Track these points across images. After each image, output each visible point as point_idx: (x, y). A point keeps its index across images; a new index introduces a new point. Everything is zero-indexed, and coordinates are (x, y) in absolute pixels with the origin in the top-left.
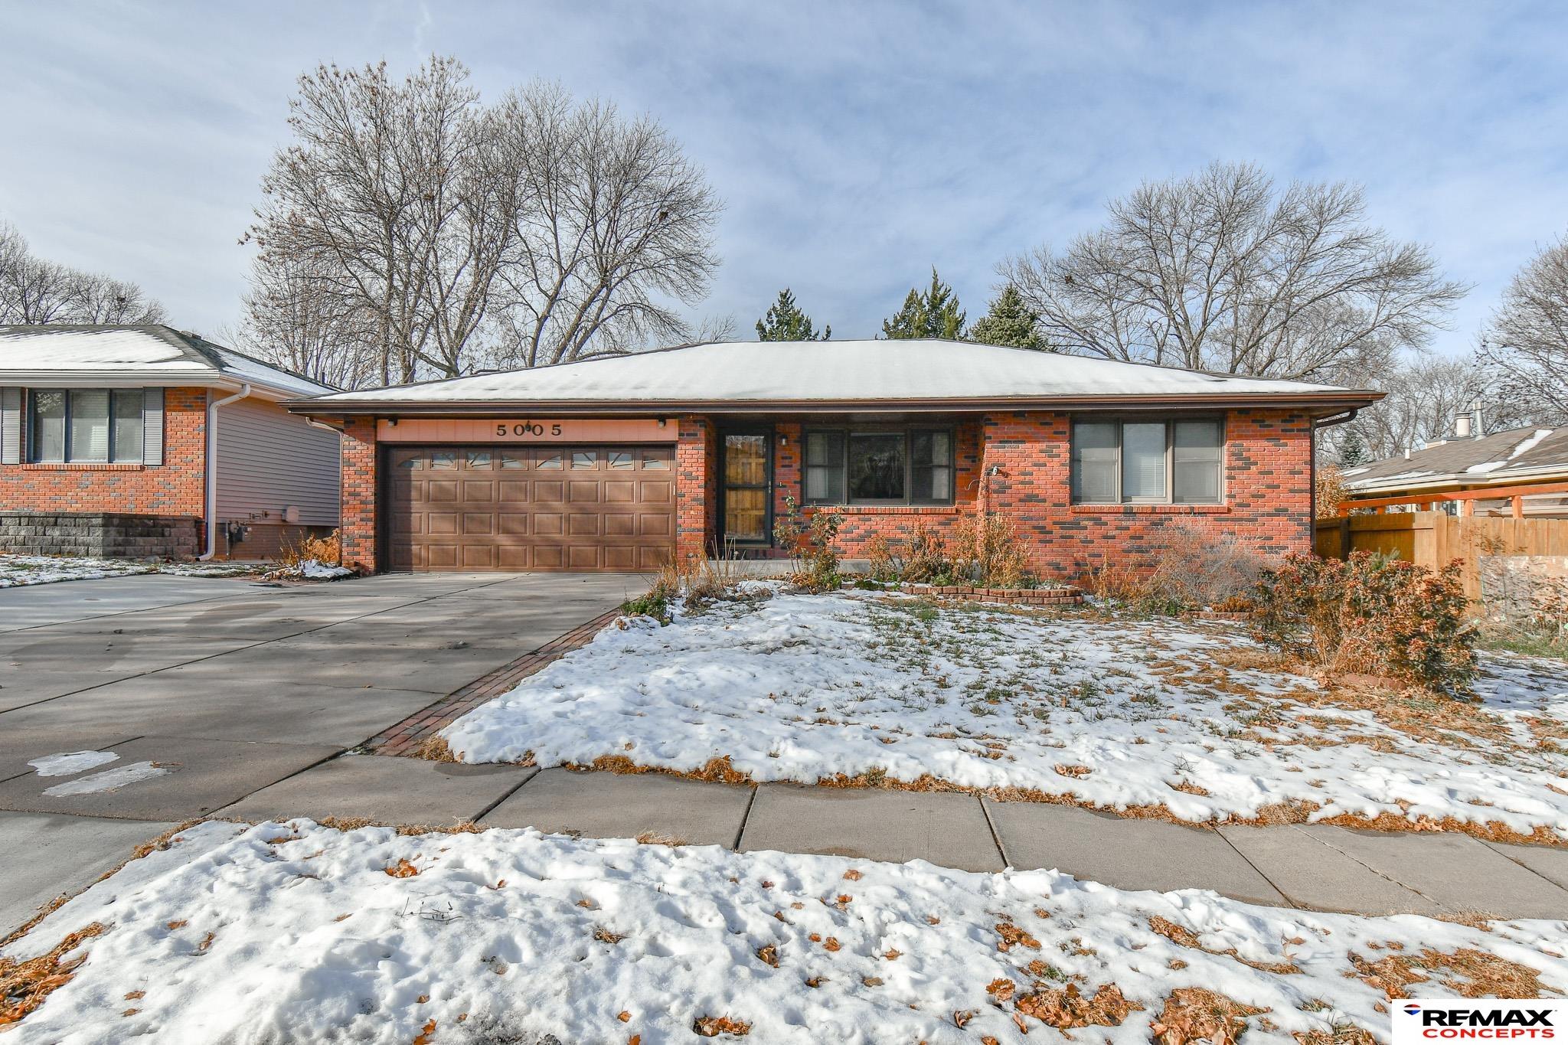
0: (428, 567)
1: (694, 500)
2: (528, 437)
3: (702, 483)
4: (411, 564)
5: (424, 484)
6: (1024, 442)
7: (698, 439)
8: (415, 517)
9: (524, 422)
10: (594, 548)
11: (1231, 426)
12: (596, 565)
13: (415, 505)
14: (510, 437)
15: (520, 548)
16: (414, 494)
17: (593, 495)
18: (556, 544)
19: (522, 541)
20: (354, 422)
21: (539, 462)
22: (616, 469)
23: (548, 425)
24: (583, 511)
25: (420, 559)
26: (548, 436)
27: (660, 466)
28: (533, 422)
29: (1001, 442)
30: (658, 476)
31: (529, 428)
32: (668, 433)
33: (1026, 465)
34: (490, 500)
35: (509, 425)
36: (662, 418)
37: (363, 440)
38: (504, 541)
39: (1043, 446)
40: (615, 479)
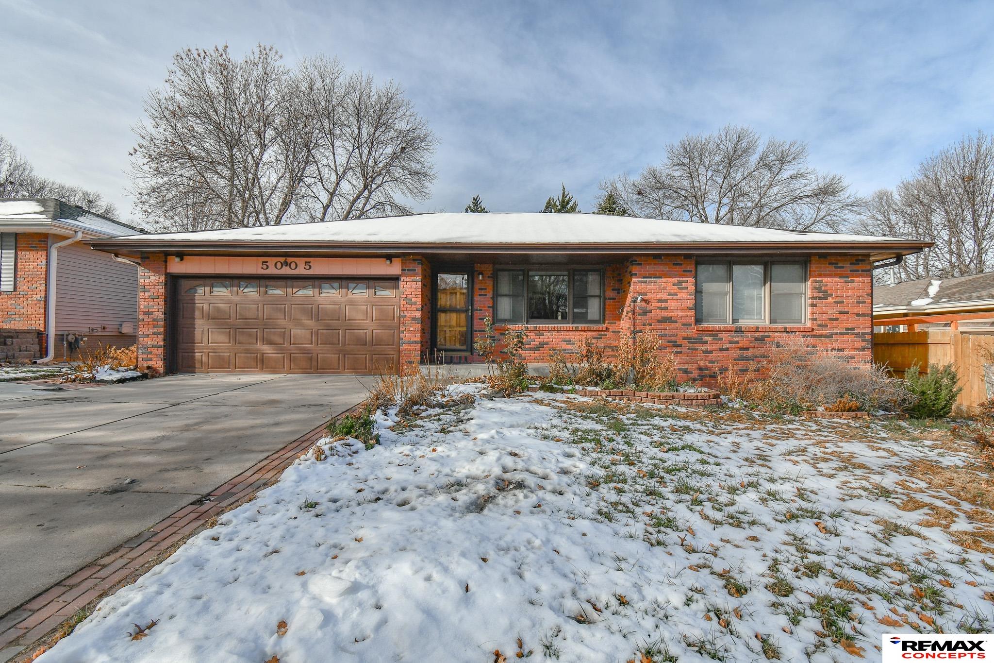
0: (208, 369)
1: (413, 319)
2: (286, 271)
3: (419, 307)
4: (195, 367)
5: (206, 307)
6: (660, 278)
7: (417, 274)
8: (198, 332)
9: (282, 259)
10: (337, 356)
11: (813, 267)
12: (338, 369)
13: (199, 322)
14: (272, 271)
15: (280, 355)
16: (197, 314)
17: (336, 315)
18: (306, 352)
19: (280, 350)
20: (148, 258)
21: (295, 290)
22: (354, 295)
23: (301, 261)
24: (328, 327)
25: (202, 362)
26: (301, 270)
27: (387, 294)
28: (290, 260)
29: (644, 278)
30: (386, 301)
31: (286, 264)
32: (394, 268)
33: (663, 295)
34: (257, 319)
35: (272, 261)
36: (389, 257)
37: (156, 271)
38: (268, 350)
39: (675, 281)
40: (352, 303)
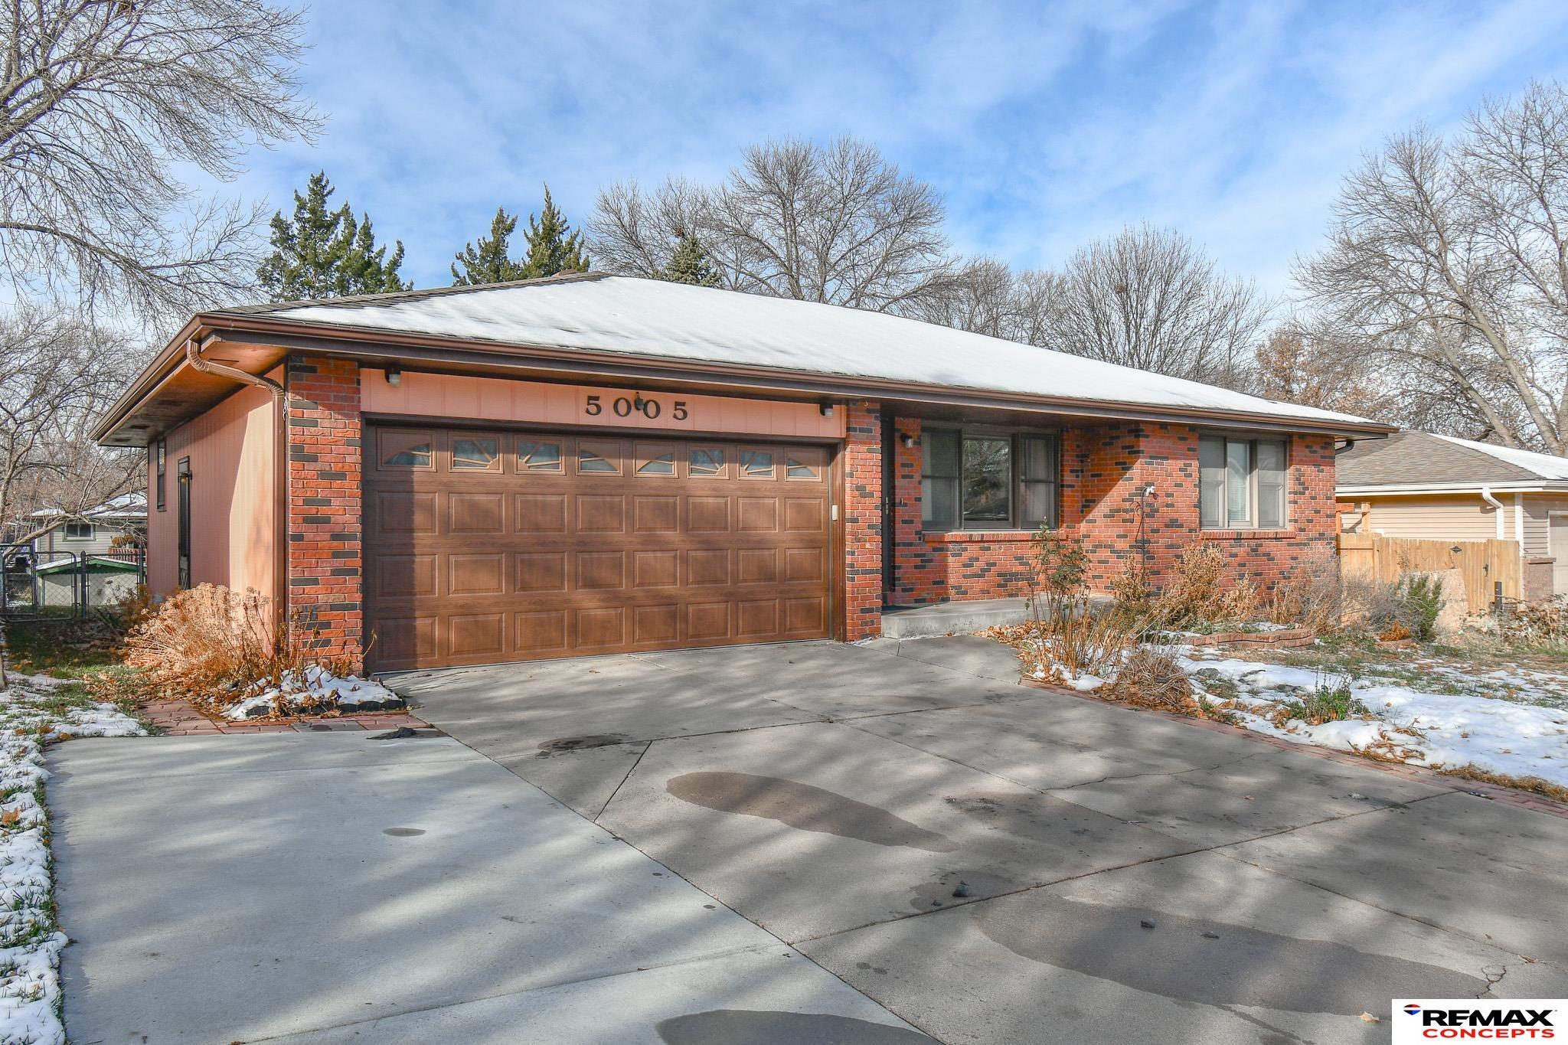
0: (450, 657)
1: (870, 527)
2: (637, 420)
3: (878, 502)
4: (415, 655)
5: (438, 499)
6: (1167, 458)
7: (873, 438)
8: (421, 563)
9: (630, 394)
10: (722, 606)
11: (1298, 451)
12: (725, 633)
13: (423, 539)
14: (608, 419)
15: (612, 612)
16: (419, 518)
17: (717, 519)
18: (669, 601)
19: (615, 599)
20: (313, 370)
21: (641, 463)
22: (751, 477)
23: (667, 400)
24: (708, 545)
25: (432, 642)
26: (666, 422)
27: (814, 476)
28: (645, 395)
29: (1151, 458)
30: (809, 491)
31: (640, 405)
32: (830, 426)
34: (561, 529)
35: (607, 396)
36: (824, 404)
37: (338, 409)
38: (590, 604)
39: (1180, 463)
40: (752, 492)
